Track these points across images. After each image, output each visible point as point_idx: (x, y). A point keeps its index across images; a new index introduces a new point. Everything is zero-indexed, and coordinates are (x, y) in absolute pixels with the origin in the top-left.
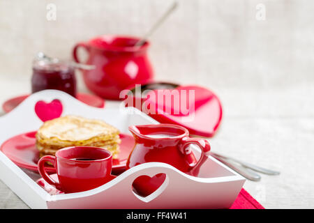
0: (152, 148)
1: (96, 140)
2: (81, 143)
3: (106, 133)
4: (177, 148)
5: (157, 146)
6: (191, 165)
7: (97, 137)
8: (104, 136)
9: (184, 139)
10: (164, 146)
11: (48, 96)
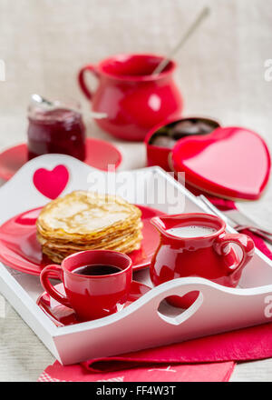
0: (181, 251)
1: (111, 231)
2: (93, 237)
3: (123, 220)
4: (213, 249)
5: (187, 248)
6: (232, 267)
7: (112, 227)
8: (121, 224)
9: (221, 236)
10: (196, 249)
11: (49, 162)
